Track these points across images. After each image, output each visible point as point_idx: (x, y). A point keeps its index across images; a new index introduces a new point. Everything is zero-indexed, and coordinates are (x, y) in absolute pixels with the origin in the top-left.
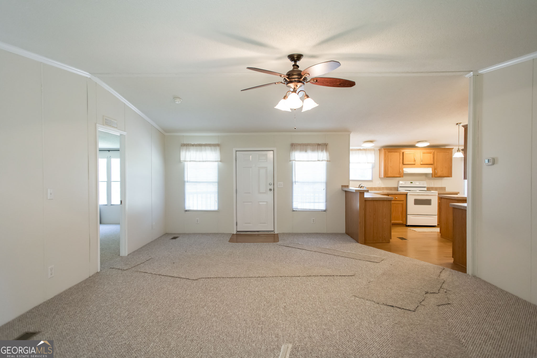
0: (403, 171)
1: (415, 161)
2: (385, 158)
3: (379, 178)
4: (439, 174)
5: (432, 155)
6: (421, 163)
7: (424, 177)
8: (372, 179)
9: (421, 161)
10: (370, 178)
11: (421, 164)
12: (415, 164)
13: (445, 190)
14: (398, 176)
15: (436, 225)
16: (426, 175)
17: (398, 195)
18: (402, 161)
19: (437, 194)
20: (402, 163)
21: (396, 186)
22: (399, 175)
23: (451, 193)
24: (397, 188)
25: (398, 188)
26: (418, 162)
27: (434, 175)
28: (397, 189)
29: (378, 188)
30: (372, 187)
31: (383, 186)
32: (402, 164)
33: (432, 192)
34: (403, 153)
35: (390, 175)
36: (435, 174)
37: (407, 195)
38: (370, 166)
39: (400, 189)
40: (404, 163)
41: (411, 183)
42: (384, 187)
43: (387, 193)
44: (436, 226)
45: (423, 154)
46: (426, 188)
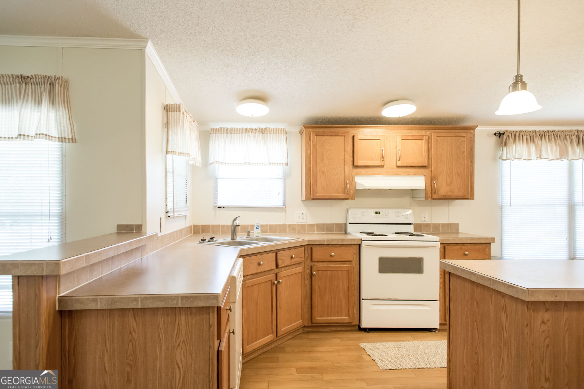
0: (355, 182)
1: (383, 157)
2: (309, 151)
3: (302, 201)
4: (443, 191)
5: (423, 144)
6: (399, 164)
7: (407, 200)
8: (285, 204)
9: (398, 159)
10: (278, 202)
11: (398, 167)
12: (382, 166)
13: (458, 230)
14: (342, 196)
15: (437, 326)
16: (412, 193)
17: (338, 247)
18: (351, 159)
19: (439, 243)
20: (351, 163)
21: (341, 221)
22: (344, 193)
23: (472, 239)
24: (344, 226)
25: (346, 224)
26: (391, 161)
27: (429, 195)
28: (343, 229)
29: (299, 225)
30: (286, 225)
31: (311, 221)
32: (351, 166)
33: (427, 237)
34: (353, 137)
35: (320, 193)
36: (433, 191)
37: (360, 245)
38: (278, 171)
39: (350, 228)
40: (355, 165)
41: (376, 213)
42: (315, 224)
43: (309, 241)
44: (436, 329)
45: (402, 139)
46: (412, 226)
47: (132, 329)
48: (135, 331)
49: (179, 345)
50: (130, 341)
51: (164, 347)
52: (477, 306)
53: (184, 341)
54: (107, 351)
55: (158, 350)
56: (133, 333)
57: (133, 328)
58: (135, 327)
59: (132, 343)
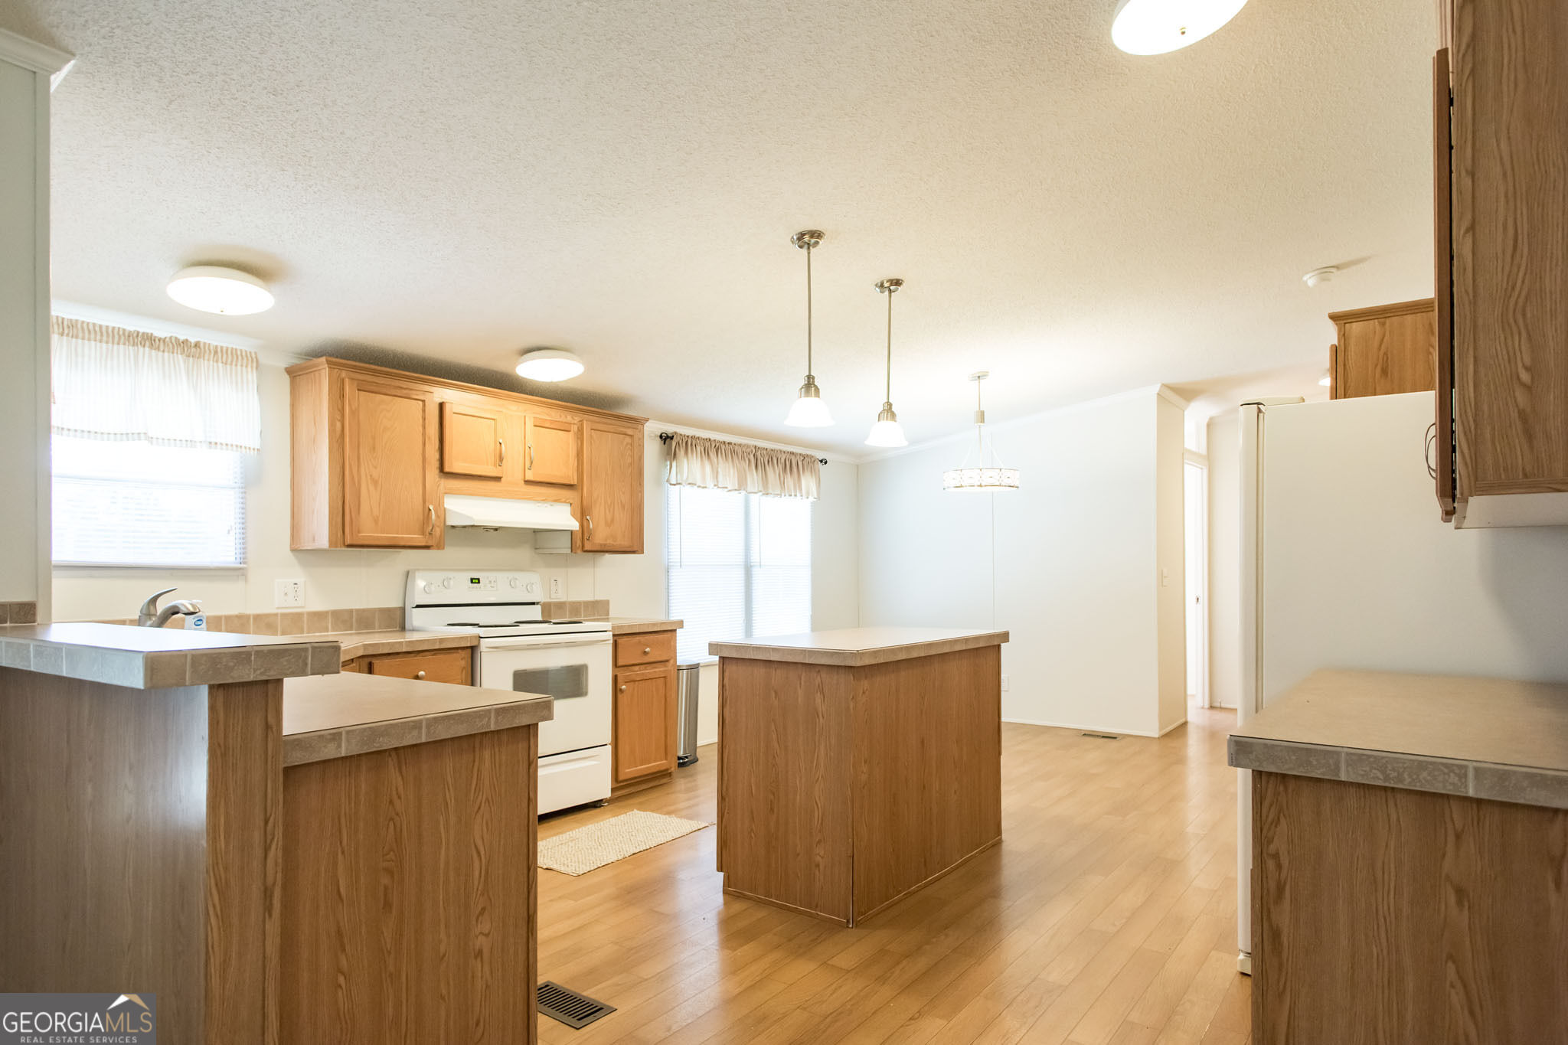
0: (445, 509)
1: (501, 459)
2: (339, 425)
3: (293, 550)
4: (600, 536)
5: (569, 438)
6: (530, 476)
7: (524, 554)
8: (244, 560)
9: (528, 464)
10: (226, 554)
11: (527, 482)
12: (498, 479)
13: (608, 613)
14: (417, 538)
16: (536, 538)
17: (429, 657)
18: (437, 456)
19: (611, 633)
20: (437, 464)
21: (395, 603)
22: (423, 533)
23: (654, 625)
24: (398, 613)
25: (403, 609)
26: (513, 471)
27: (579, 542)
28: (397, 619)
29: (284, 615)
30: (248, 617)
31: (316, 603)
32: (437, 471)
33: (587, 625)
34: (441, 406)
35: (368, 533)
36: (586, 536)
37: (473, 650)
38: (226, 468)
39: (416, 618)
40: (447, 469)
41: (472, 580)
42: (327, 612)
43: (366, 646)
45: (535, 426)
46: (539, 607)
47: (394, 793)
48: (400, 798)
49: (479, 808)
50: (392, 819)
51: (453, 819)
52: (776, 698)
53: (487, 799)
54: (343, 853)
55: (442, 827)
56: (397, 802)
57: (397, 789)
58: (401, 789)
59: (394, 824)
